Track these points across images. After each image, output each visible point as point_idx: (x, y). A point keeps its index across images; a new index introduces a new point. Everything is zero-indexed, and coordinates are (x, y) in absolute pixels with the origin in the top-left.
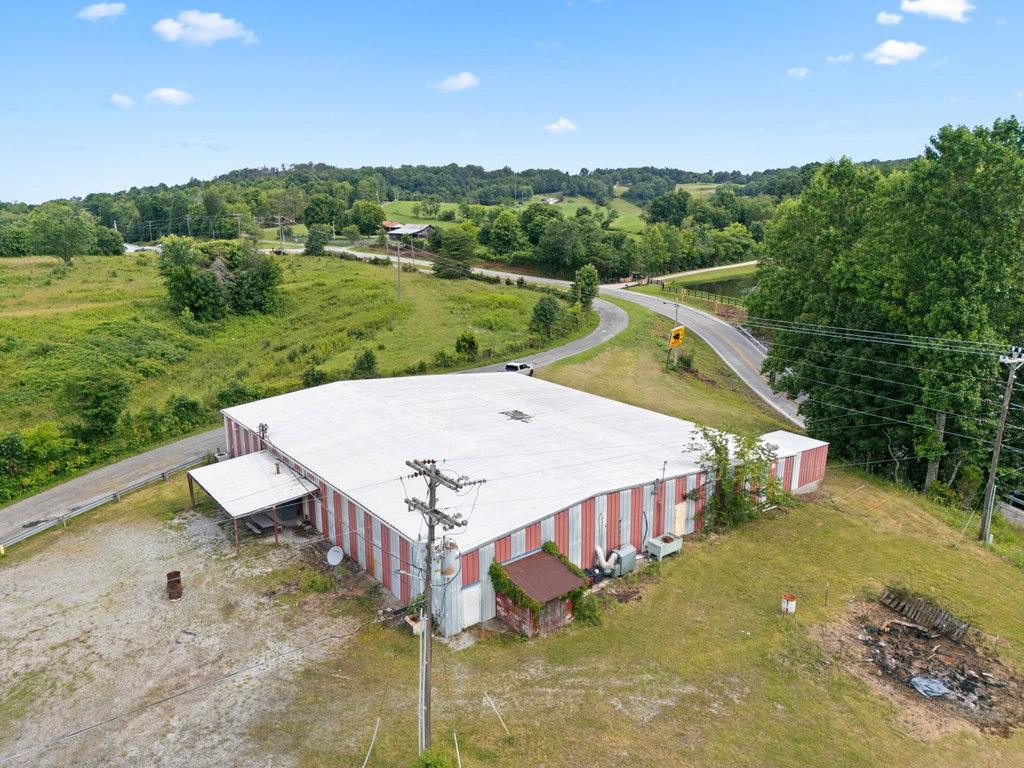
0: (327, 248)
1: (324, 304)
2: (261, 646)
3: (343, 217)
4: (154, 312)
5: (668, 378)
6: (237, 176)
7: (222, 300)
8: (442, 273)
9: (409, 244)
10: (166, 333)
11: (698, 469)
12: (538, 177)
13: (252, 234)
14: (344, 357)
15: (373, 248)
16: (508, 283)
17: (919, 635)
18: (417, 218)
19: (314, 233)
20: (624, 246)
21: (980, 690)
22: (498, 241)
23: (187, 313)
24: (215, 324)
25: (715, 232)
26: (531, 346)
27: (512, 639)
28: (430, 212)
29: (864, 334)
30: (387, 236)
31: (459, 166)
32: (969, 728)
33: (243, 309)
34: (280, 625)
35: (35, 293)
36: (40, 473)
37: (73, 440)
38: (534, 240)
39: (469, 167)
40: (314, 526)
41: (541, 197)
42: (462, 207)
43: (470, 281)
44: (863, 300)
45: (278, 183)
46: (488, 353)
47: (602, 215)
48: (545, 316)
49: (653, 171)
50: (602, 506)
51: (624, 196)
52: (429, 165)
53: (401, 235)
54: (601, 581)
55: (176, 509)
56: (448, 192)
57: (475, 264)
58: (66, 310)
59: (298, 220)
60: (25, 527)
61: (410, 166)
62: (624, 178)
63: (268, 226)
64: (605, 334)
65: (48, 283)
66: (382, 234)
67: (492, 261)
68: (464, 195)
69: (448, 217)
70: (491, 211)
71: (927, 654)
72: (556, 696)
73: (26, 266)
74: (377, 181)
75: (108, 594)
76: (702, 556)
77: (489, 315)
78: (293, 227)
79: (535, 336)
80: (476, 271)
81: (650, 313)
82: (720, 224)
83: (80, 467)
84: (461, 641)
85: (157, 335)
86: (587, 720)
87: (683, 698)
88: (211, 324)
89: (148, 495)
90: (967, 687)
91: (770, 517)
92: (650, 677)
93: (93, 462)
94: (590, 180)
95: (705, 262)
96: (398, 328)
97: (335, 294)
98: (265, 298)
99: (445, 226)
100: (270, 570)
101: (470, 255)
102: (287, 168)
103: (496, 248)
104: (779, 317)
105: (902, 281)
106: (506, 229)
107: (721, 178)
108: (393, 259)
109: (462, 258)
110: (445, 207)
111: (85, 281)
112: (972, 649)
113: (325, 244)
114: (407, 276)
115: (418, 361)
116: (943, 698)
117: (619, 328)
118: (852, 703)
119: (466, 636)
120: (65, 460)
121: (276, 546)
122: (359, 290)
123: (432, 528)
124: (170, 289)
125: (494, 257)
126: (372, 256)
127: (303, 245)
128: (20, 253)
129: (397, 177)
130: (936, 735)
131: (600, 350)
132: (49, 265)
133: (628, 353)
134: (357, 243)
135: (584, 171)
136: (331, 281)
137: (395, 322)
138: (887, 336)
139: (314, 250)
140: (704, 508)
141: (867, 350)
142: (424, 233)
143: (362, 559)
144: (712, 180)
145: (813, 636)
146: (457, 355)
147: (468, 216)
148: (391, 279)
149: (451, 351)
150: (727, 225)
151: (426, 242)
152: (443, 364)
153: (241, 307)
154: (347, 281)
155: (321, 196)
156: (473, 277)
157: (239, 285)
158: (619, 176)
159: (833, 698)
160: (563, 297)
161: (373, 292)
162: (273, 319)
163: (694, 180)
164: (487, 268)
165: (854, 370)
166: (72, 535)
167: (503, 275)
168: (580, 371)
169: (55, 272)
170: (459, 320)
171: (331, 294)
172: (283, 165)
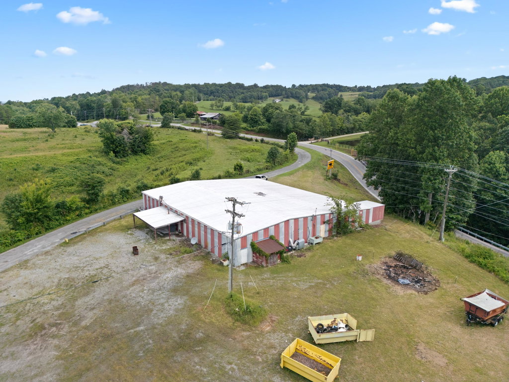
0: (171, 124)
1: (173, 150)
2: (170, 269)
3: (178, 109)
4: (97, 153)
5: (326, 182)
6: (124, 88)
7: (127, 148)
8: (226, 136)
9: (210, 122)
10: (103, 163)
11: (330, 212)
12: (271, 89)
13: (135, 117)
14: (185, 173)
15: (193, 124)
16: (256, 141)
17: (405, 267)
18: (212, 109)
19: (165, 117)
20: (310, 124)
21: (422, 282)
22: (252, 121)
23: (112, 154)
24: (124, 159)
25: (354, 117)
26: (267, 169)
27: (258, 267)
28: (219, 107)
29: (401, 161)
30: (199, 118)
31: (232, 83)
32: (414, 292)
33: (136, 152)
34: (176, 263)
35: (42, 145)
36: (73, 215)
37: (83, 203)
38: (269, 121)
39: (237, 84)
40: (183, 234)
41: (272, 98)
42: (234, 104)
43: (239, 140)
44: (400, 148)
45: (145, 92)
46: (248, 171)
47: (301, 108)
48: (273, 155)
49: (327, 86)
50: (292, 224)
51: (313, 98)
52: (217, 83)
53: (206, 118)
54: (291, 251)
55: (128, 228)
56: (227, 96)
57: (241, 132)
58: (59, 152)
59: (156, 110)
60: (72, 234)
61: (208, 84)
62: (313, 89)
63: (141, 113)
64: (300, 163)
65: (47, 141)
66: (197, 118)
67: (249, 130)
68: (234, 98)
69: (228, 109)
70: (248, 107)
71: (406, 273)
72: (274, 282)
73: (35, 133)
74: (193, 92)
75: (111, 254)
76: (330, 244)
77: (248, 155)
78: (154, 114)
79: (268, 164)
80: (242, 135)
81: (321, 155)
82: (357, 113)
83: (86, 214)
84: (241, 268)
85: (100, 164)
86: (284, 288)
87: (317, 283)
88: (123, 159)
89: (116, 223)
90: (417, 282)
91: (359, 232)
92: (306, 278)
93: (91, 212)
94: (296, 90)
95: (349, 131)
96: (207, 161)
97: (178, 145)
98: (146, 147)
99: (227, 114)
100: (169, 247)
101: (238, 128)
102: (148, 84)
103: (251, 124)
104: (369, 155)
105: (415, 140)
106: (255, 115)
107: (361, 89)
108: (203, 129)
109: (235, 129)
110: (226, 104)
111: (63, 140)
112: (423, 272)
113: (171, 122)
114: (210, 138)
115: (218, 174)
116: (408, 284)
117: (306, 161)
118: (375, 285)
119: (242, 266)
120: (81, 211)
121: (170, 240)
122: (188, 144)
123: (234, 218)
124: (104, 143)
125: (249, 129)
126: (193, 128)
127: (160, 122)
128: (30, 126)
129: (202, 89)
130: (402, 294)
131: (297, 170)
132: (45, 132)
133: (310, 172)
134: (185, 122)
135: (294, 86)
136: (175, 140)
137: (205, 158)
138: (410, 162)
139: (165, 125)
140: (332, 227)
141: (402, 168)
142: (217, 117)
143: (203, 244)
144: (357, 90)
145: (367, 267)
146: (234, 172)
147: (237, 108)
148: (202, 139)
149: (232, 170)
150: (360, 113)
151: (218, 122)
152: (229, 176)
153: (135, 151)
154: (182, 140)
155: (168, 99)
156: (240, 138)
157: (135, 141)
158: (311, 88)
159: (369, 284)
160: (282, 147)
161: (195, 145)
162: (150, 157)
163: (348, 90)
164: (246, 134)
165: (397, 176)
166: (91, 237)
167: (254, 137)
168: (287, 179)
169: (49, 136)
170: (234, 157)
171: (175, 146)
172: (146, 83)
